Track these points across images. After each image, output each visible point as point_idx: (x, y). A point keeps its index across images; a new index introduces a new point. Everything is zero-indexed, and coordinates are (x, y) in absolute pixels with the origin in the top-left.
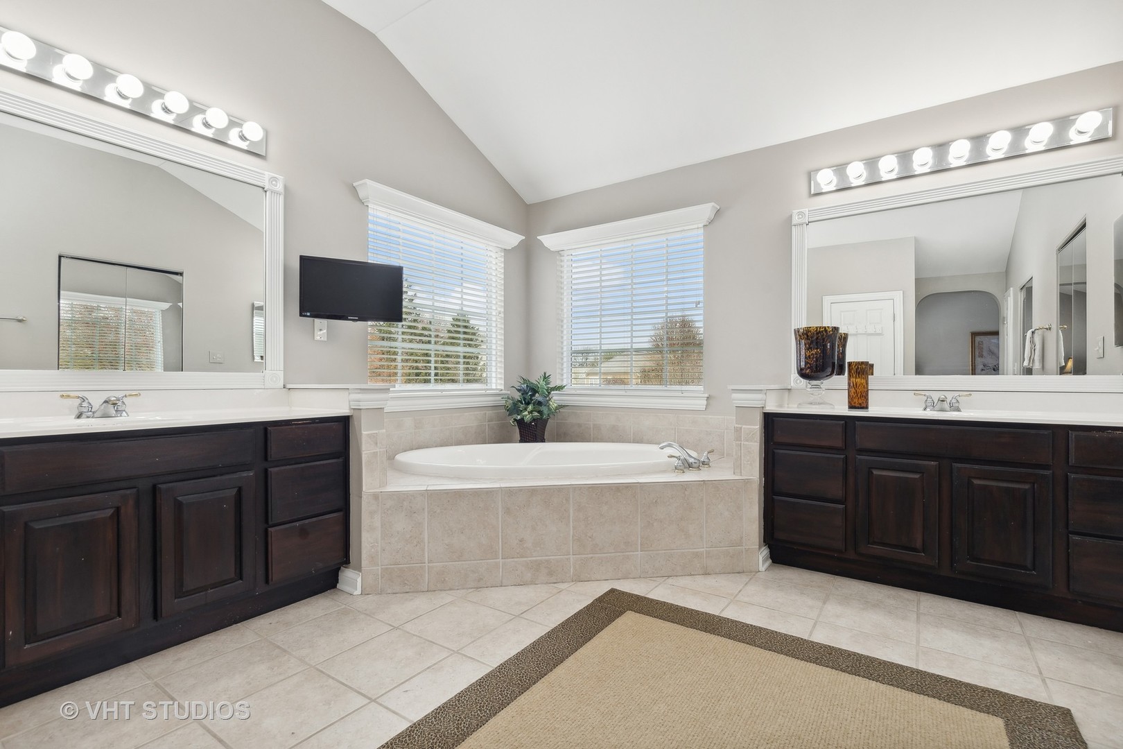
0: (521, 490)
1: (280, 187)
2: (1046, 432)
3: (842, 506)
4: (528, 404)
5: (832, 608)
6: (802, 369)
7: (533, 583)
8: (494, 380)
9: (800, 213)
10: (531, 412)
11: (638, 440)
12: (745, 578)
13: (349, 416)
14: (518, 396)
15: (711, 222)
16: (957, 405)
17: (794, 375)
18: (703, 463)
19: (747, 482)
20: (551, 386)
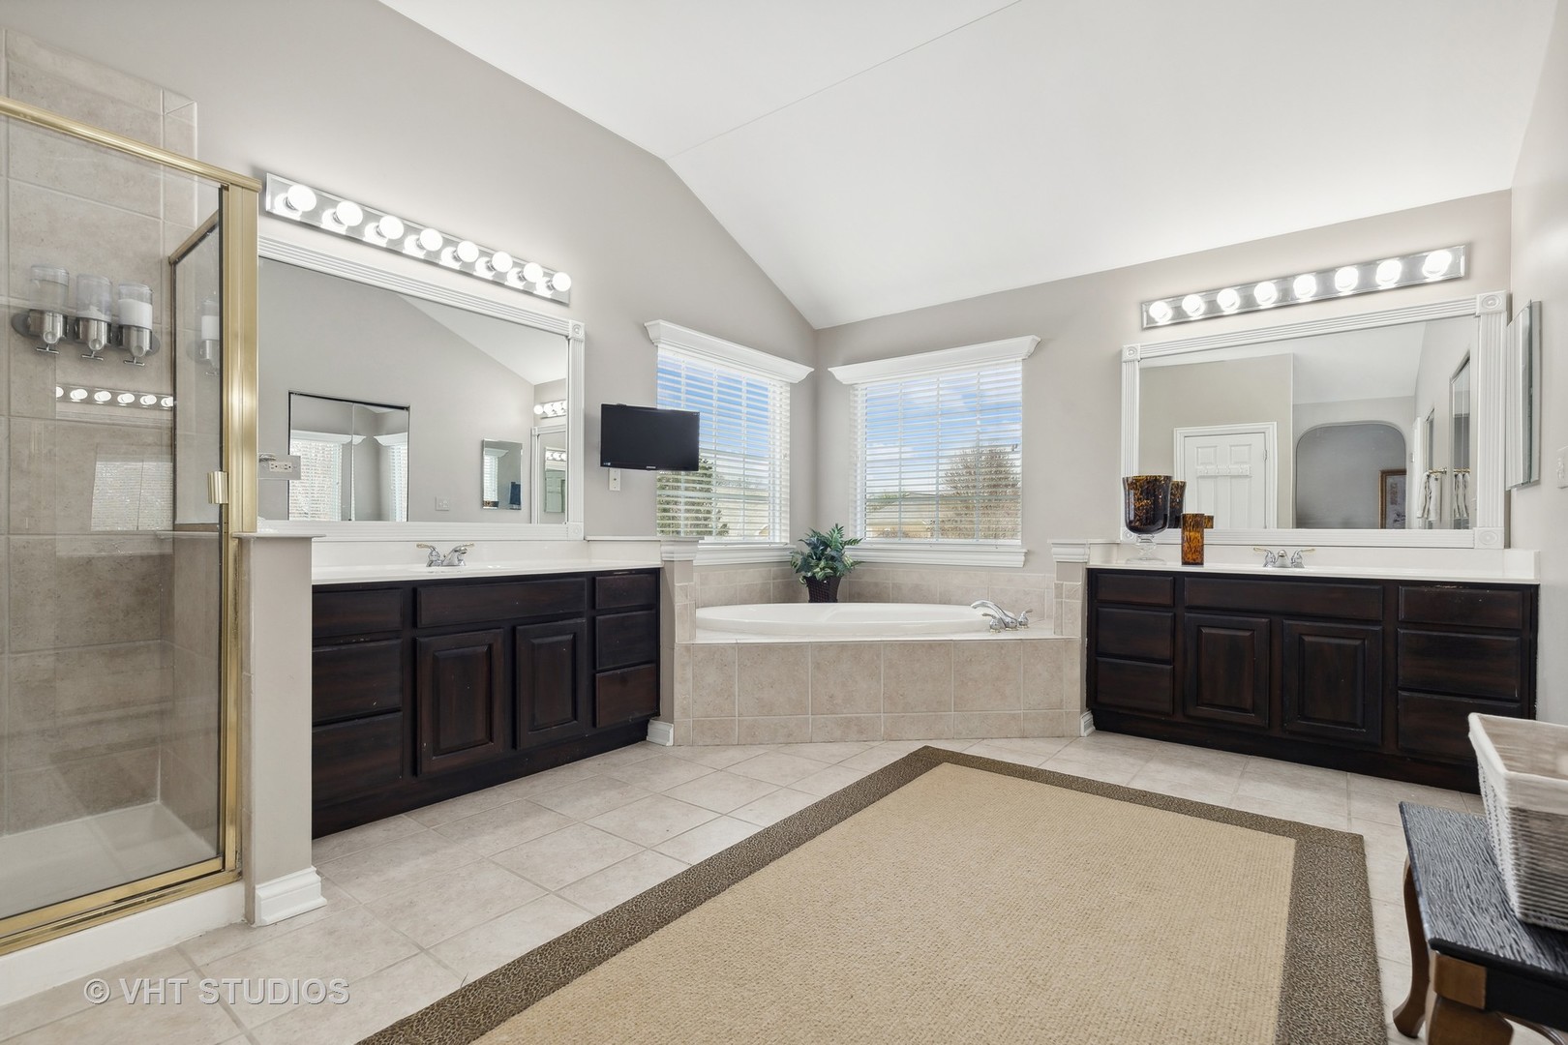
0: (831, 644)
1: (581, 335)
2: (1377, 587)
3: (1169, 667)
4: (819, 559)
5: (1153, 766)
6: (1131, 522)
7: (843, 740)
8: (777, 533)
9: (1133, 350)
10: (822, 569)
11: (945, 600)
12: (1064, 741)
13: (659, 569)
14: (807, 550)
15: (1031, 356)
16: (1299, 561)
17: (1123, 528)
18: (1021, 623)
19: (1068, 641)
20: (845, 539)
